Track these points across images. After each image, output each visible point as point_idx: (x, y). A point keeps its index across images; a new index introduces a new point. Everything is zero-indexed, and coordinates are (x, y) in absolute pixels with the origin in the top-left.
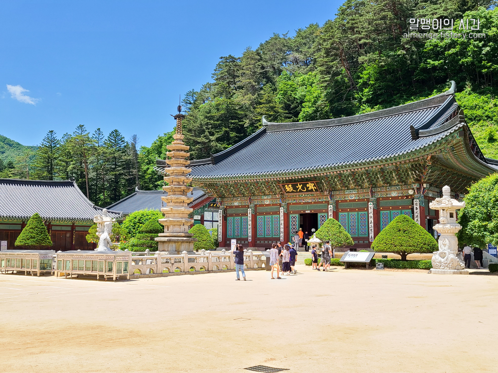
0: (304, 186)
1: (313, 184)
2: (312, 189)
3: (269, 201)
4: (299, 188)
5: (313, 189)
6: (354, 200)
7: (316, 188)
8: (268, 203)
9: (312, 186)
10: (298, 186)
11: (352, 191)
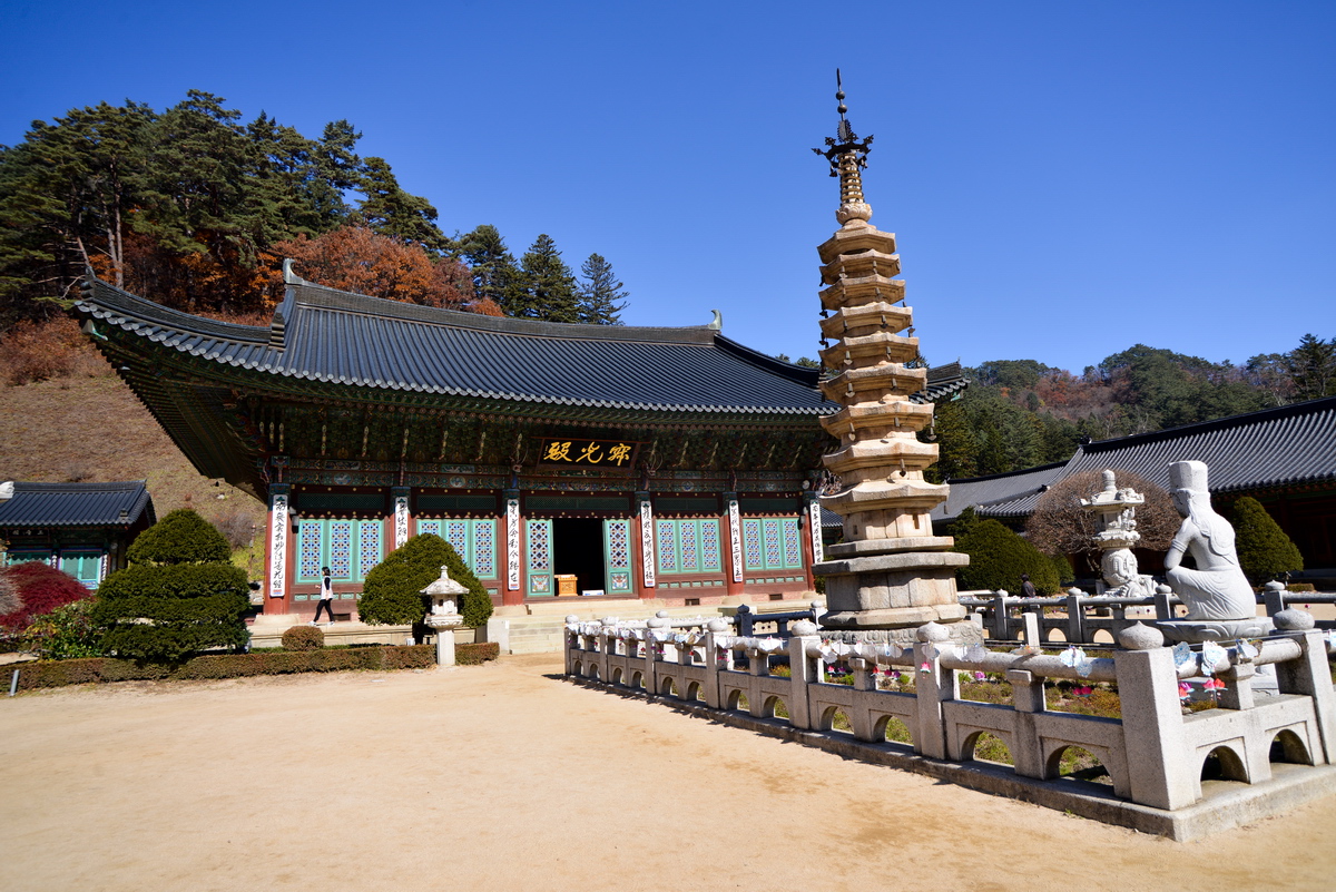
0: (606, 449)
1: (629, 448)
2: (616, 460)
3: (464, 480)
4: (587, 452)
5: (621, 457)
6: (691, 494)
7: (627, 458)
8: (459, 486)
9: (624, 451)
10: (587, 448)
11: (689, 473)
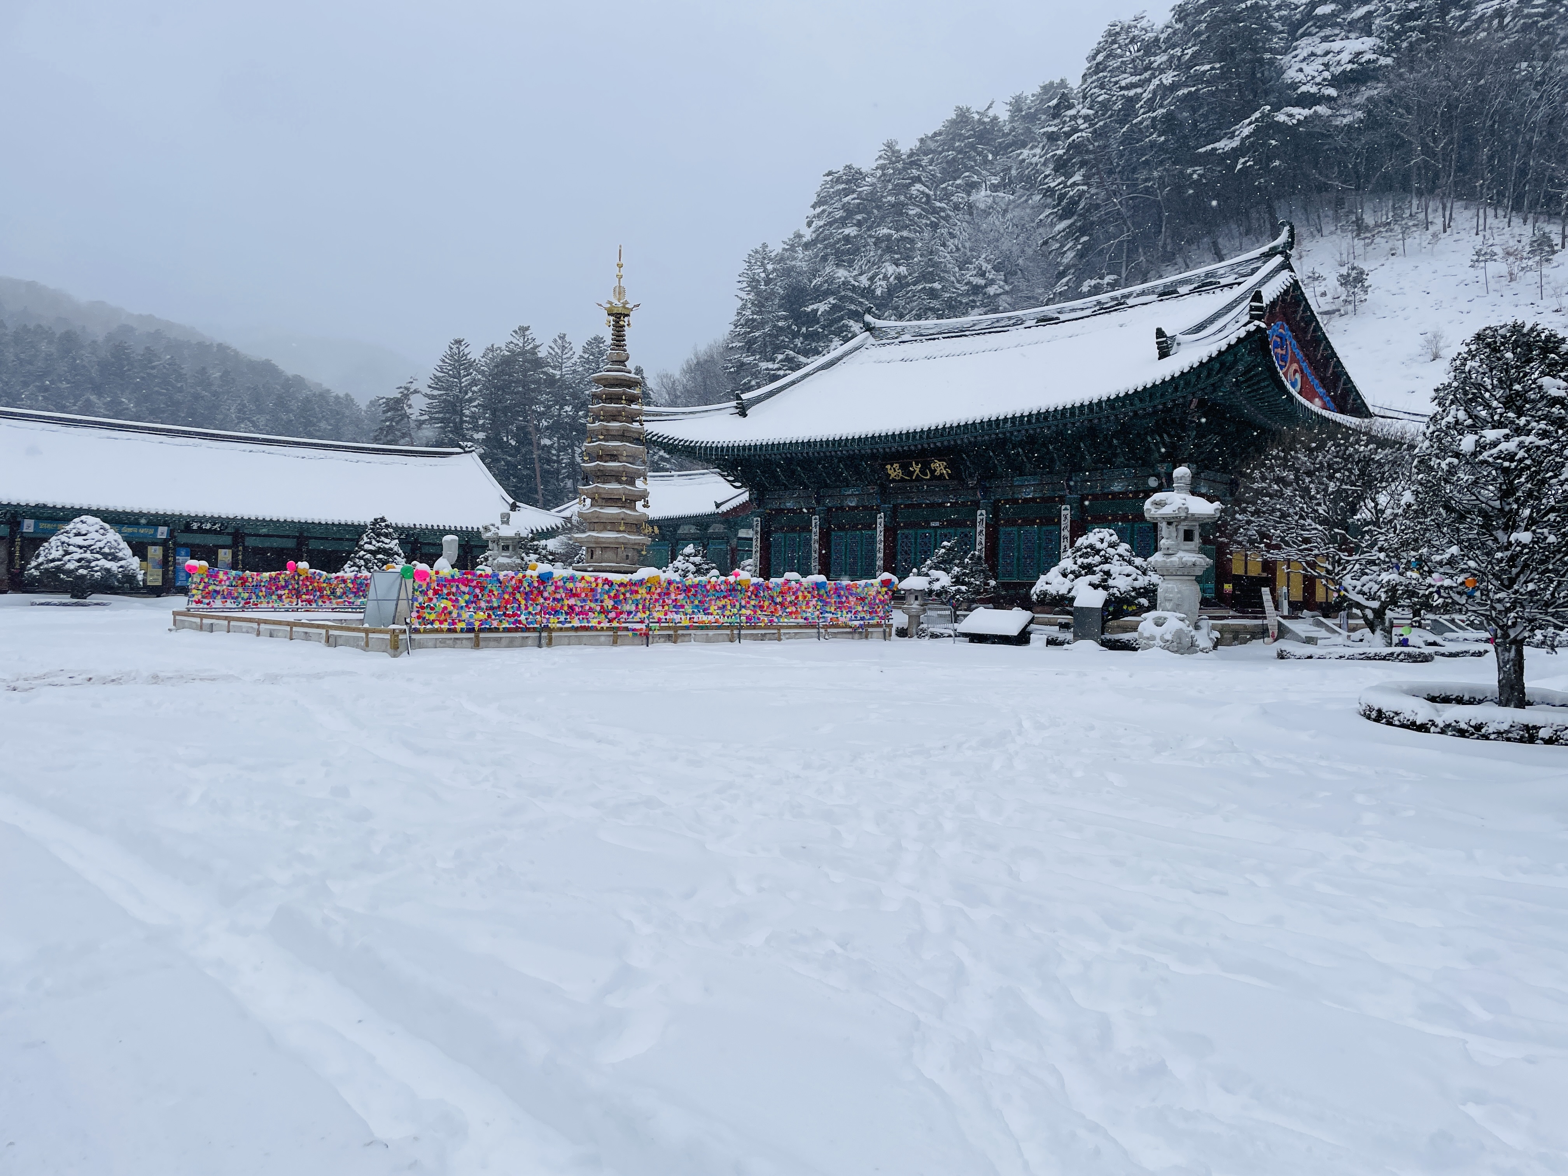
0: (926, 466)
1: (943, 463)
2: (942, 474)
3: (855, 500)
4: (915, 470)
5: (944, 471)
6: (1033, 499)
7: (950, 471)
8: (853, 504)
9: (942, 467)
10: (912, 467)
11: (1028, 478)
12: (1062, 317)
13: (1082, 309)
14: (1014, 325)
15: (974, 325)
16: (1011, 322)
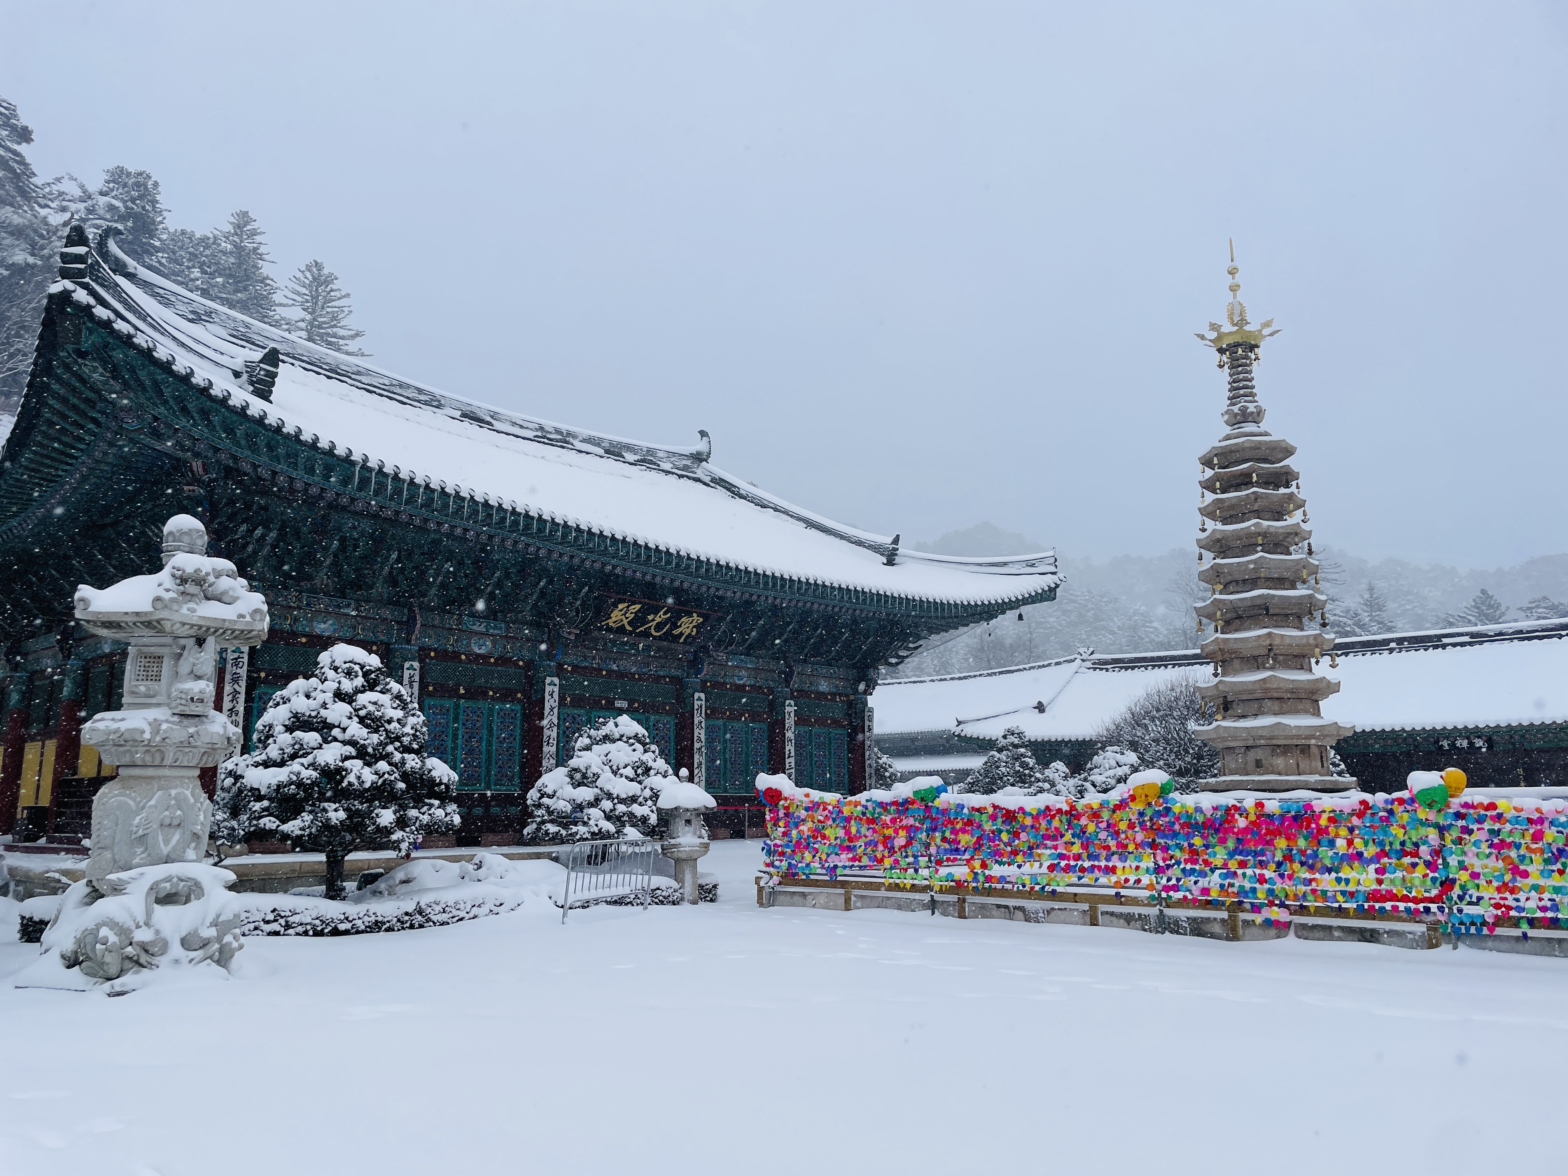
0: (675, 618)
2: (681, 634)
7: (695, 632)
8: (482, 651)
10: (656, 614)
11: (744, 658)
12: (498, 425)
13: (521, 427)
14: (426, 403)
15: (358, 373)
16: (423, 398)
